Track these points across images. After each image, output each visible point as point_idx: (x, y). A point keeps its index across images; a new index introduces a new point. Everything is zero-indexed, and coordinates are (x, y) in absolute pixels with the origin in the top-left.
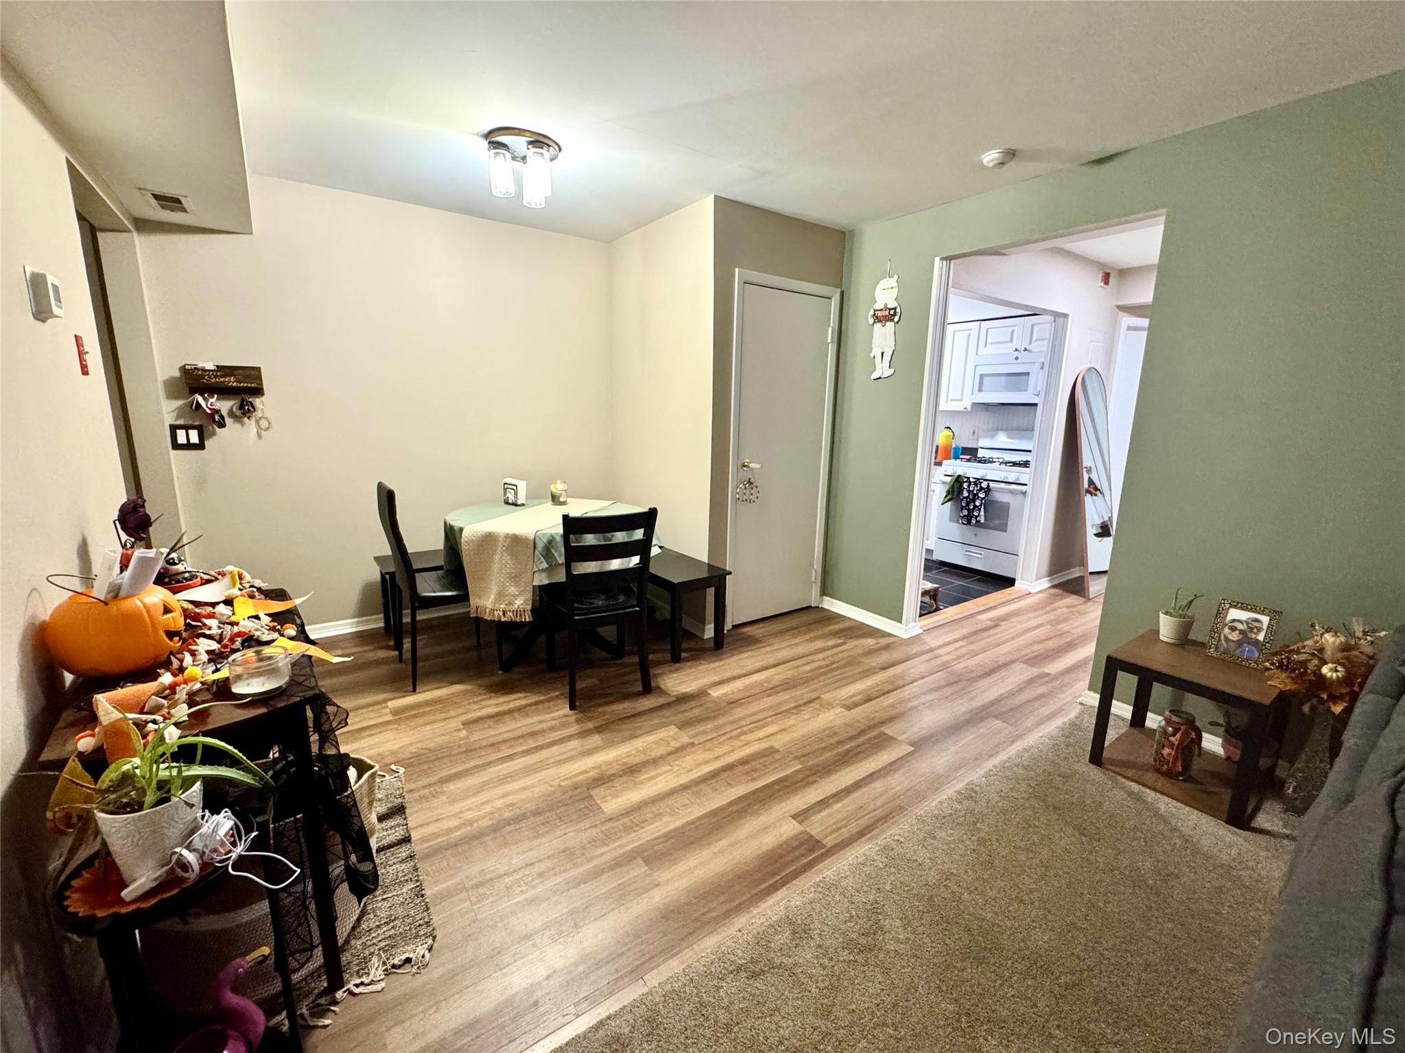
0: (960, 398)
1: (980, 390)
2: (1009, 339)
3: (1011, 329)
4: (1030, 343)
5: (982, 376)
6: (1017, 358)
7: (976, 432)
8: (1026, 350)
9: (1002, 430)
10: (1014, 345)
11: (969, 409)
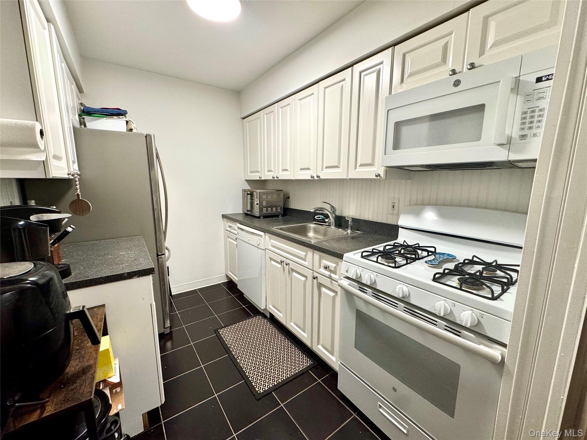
0: (369, 161)
1: (396, 146)
2: (439, 59)
3: (443, 42)
4: (482, 53)
5: (398, 125)
6: (457, 83)
7: (396, 207)
8: (472, 66)
9: (429, 204)
10: (450, 65)
11: (382, 175)
